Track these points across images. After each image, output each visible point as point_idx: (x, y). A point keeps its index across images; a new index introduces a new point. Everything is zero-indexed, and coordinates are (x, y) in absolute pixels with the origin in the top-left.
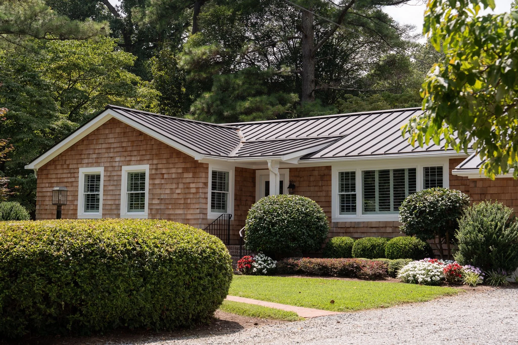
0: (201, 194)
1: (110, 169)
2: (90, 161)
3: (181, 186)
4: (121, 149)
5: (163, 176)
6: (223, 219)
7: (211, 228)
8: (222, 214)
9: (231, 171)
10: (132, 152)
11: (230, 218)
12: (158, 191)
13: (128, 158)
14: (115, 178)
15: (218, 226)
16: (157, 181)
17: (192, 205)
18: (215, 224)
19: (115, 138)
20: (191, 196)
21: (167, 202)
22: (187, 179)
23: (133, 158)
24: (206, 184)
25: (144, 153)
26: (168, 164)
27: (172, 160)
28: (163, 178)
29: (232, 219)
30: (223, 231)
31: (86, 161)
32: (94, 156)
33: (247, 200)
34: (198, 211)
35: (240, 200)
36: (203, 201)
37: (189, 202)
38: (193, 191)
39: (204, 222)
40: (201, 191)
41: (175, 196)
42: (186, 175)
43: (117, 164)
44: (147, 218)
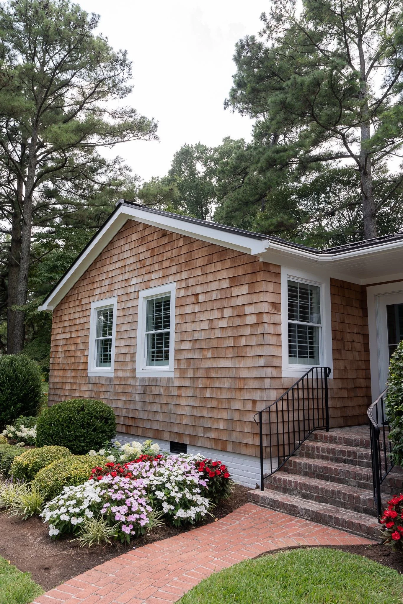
0: (266, 325)
1: (124, 298)
2: (103, 290)
3: (228, 313)
4: (138, 265)
5: (197, 299)
6: (315, 377)
7: (290, 397)
8: (310, 367)
9: (323, 285)
10: (152, 266)
11: (327, 375)
12: (189, 327)
13: (147, 278)
14: (131, 311)
15: (306, 392)
16: (188, 309)
17: (249, 349)
18: (298, 389)
19: (131, 249)
20: (247, 331)
21: (204, 345)
22: (239, 299)
23: (154, 276)
24: (276, 306)
25: (167, 264)
26: (205, 276)
27: (211, 268)
28: (197, 303)
29: (331, 376)
30: (315, 401)
31: (98, 291)
32: (107, 282)
33: (354, 341)
34: (261, 362)
35: (342, 340)
36: (273, 340)
37: (243, 344)
38: (251, 320)
39: (276, 384)
40: (266, 318)
41: (218, 334)
42: (236, 291)
43: (132, 289)
44: (172, 375)
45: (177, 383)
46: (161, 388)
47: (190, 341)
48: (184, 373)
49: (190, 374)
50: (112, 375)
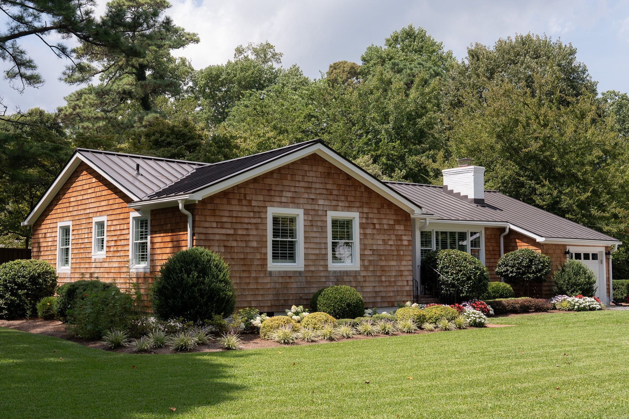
1: (312, 212)
2: (284, 199)
3: (393, 237)
4: (325, 192)
5: (375, 226)
10: (338, 197)
12: (370, 241)
13: (334, 203)
14: (319, 224)
16: (368, 231)
17: (404, 257)
19: (317, 177)
21: (380, 253)
22: (399, 231)
23: (340, 204)
25: (352, 199)
26: (379, 214)
27: (383, 211)
28: (375, 229)
31: (277, 199)
32: (289, 195)
34: (410, 263)
37: (402, 254)
38: (405, 243)
42: (397, 227)
43: (320, 208)
44: (359, 269)
45: (363, 274)
46: (351, 277)
47: (370, 250)
48: (367, 268)
49: (371, 268)
50: (303, 269)
